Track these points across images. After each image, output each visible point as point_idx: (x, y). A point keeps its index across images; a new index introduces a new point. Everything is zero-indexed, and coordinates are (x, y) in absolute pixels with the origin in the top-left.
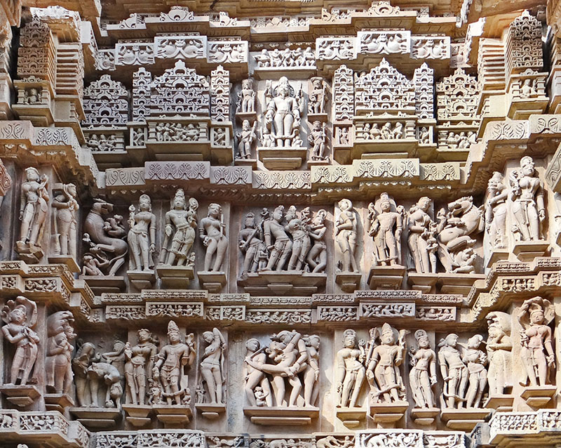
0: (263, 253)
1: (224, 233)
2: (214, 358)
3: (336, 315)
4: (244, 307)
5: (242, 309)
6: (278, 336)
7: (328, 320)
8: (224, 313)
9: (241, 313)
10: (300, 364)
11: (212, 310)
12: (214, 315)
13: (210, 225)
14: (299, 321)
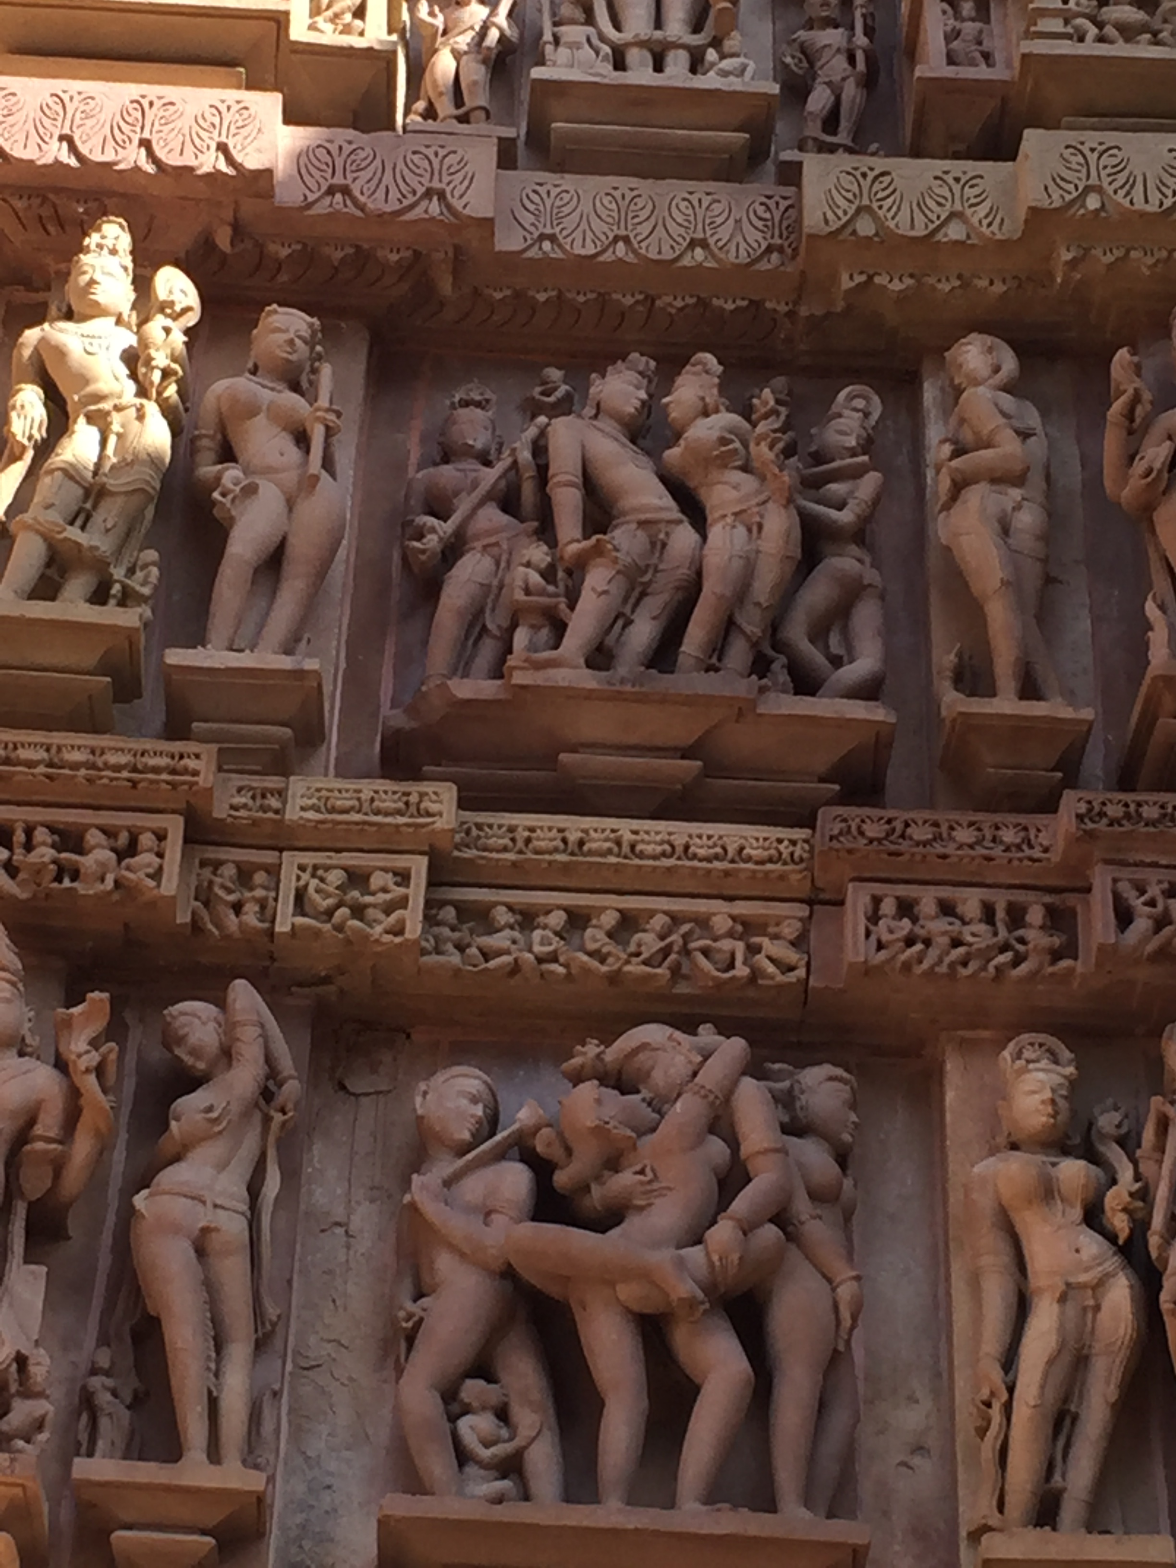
0: (535, 578)
1: (328, 464)
2: (222, 1166)
3: (956, 943)
4: (419, 866)
5: (403, 877)
6: (614, 1053)
7: (907, 967)
8: (300, 896)
9: (402, 902)
10: (747, 1229)
11: (229, 871)
12: (237, 908)
13: (252, 411)
14: (741, 971)
